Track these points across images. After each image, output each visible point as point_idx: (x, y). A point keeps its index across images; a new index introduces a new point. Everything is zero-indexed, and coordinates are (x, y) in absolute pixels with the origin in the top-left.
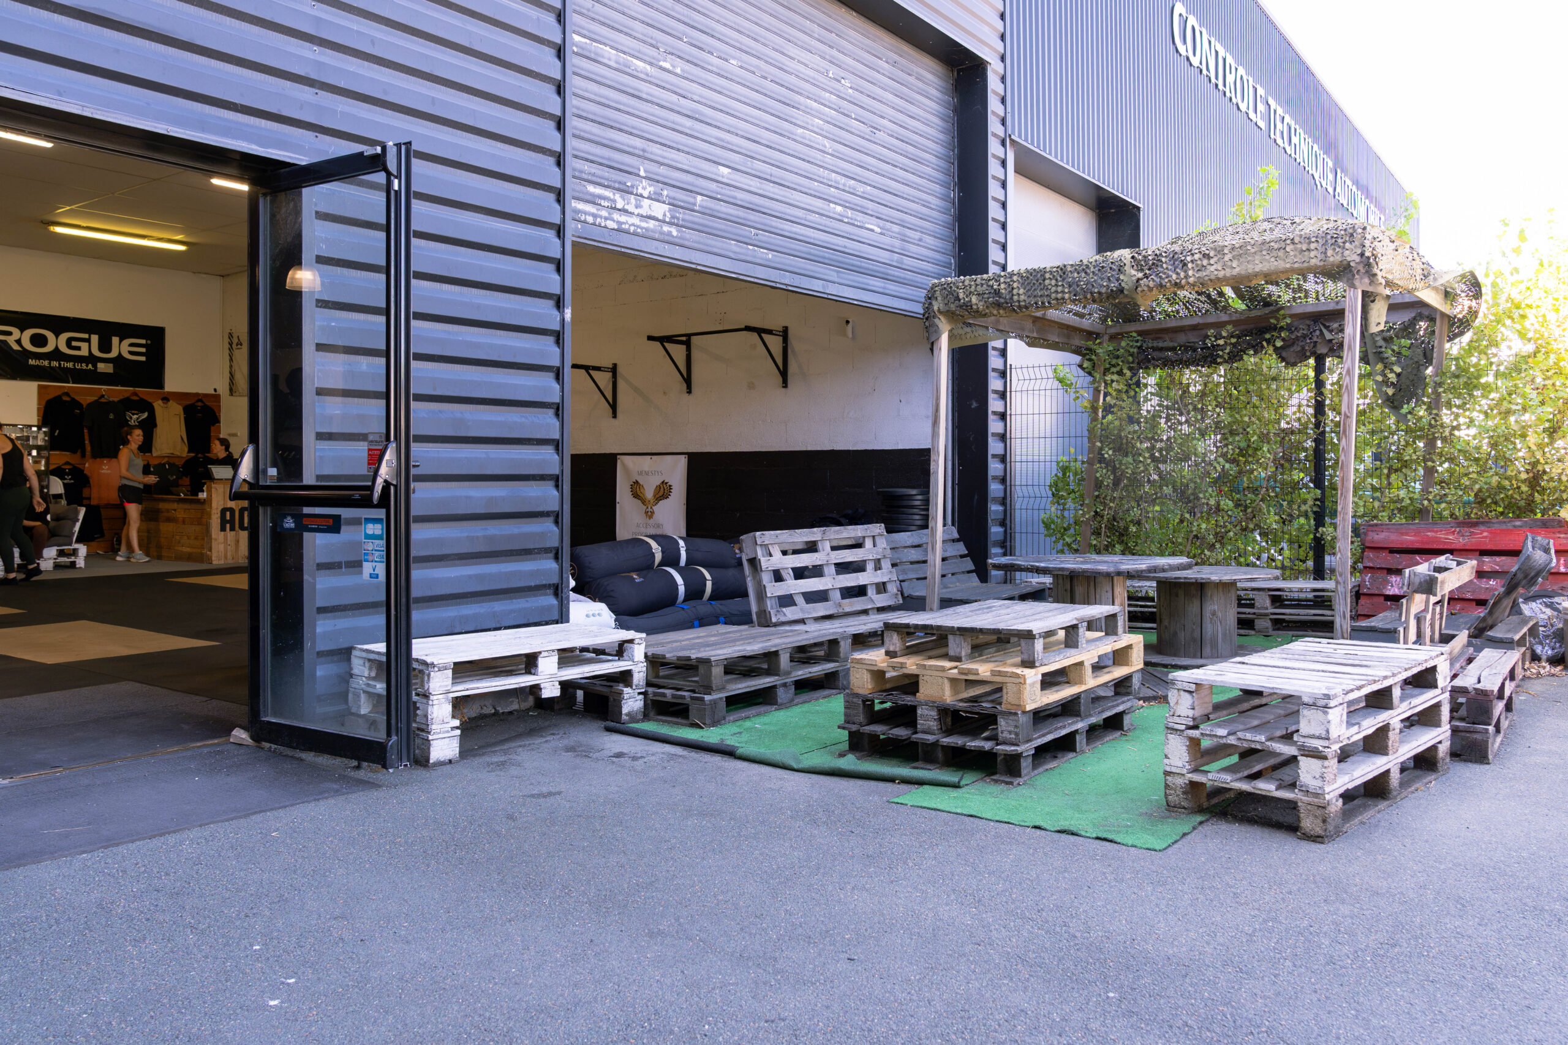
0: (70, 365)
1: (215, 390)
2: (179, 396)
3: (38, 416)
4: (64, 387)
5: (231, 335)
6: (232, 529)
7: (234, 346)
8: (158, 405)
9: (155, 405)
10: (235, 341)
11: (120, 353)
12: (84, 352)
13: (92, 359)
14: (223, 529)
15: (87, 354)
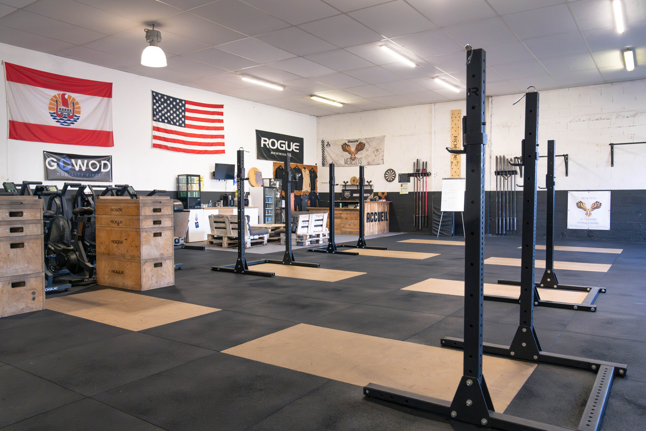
0: (280, 154)
1: (316, 164)
2: (308, 166)
3: (273, 175)
4: (280, 163)
5: (323, 142)
6: (369, 222)
7: (325, 146)
8: (303, 170)
9: (302, 170)
10: (326, 144)
11: (293, 149)
12: (284, 149)
13: (285, 152)
14: (367, 222)
15: (285, 149)
